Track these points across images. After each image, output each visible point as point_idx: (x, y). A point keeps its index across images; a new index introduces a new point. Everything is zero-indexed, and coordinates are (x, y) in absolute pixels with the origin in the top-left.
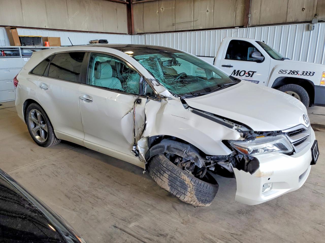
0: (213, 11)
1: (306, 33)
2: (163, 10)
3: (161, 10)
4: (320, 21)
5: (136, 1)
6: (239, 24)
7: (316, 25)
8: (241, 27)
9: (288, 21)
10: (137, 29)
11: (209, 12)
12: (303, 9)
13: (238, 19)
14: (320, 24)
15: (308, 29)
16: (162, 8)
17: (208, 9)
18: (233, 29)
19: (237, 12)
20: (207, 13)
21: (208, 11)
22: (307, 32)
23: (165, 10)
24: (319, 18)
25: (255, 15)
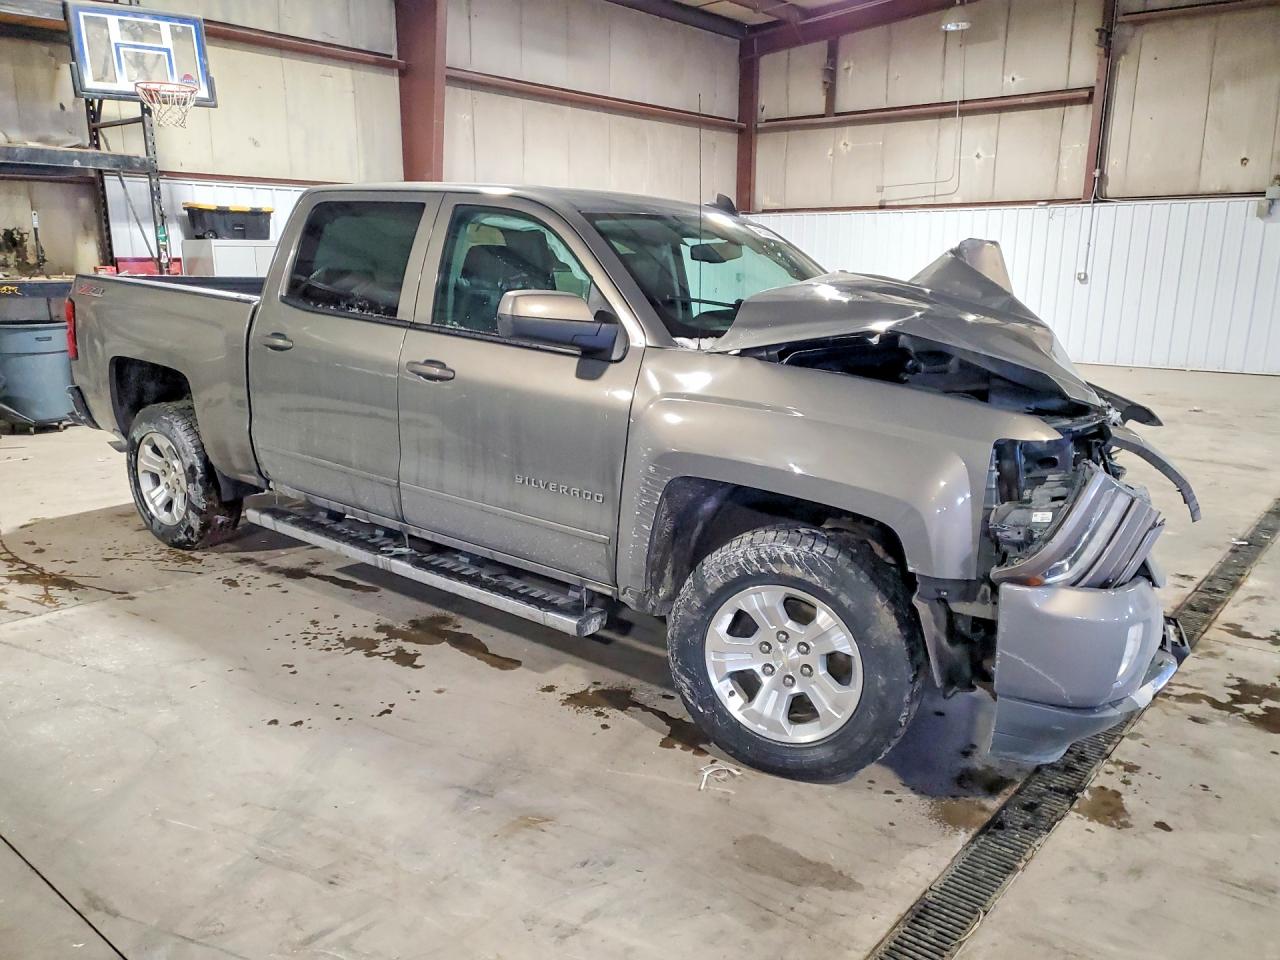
0: (994, 156)
2: (849, 148)
3: (842, 145)
5: (767, 121)
9: (1203, 189)
10: (763, 196)
11: (982, 159)
13: (1065, 179)
15: (1261, 212)
16: (845, 144)
17: (979, 150)
19: (1064, 161)
20: (977, 161)
21: (978, 156)
23: (853, 148)
25: (1113, 170)
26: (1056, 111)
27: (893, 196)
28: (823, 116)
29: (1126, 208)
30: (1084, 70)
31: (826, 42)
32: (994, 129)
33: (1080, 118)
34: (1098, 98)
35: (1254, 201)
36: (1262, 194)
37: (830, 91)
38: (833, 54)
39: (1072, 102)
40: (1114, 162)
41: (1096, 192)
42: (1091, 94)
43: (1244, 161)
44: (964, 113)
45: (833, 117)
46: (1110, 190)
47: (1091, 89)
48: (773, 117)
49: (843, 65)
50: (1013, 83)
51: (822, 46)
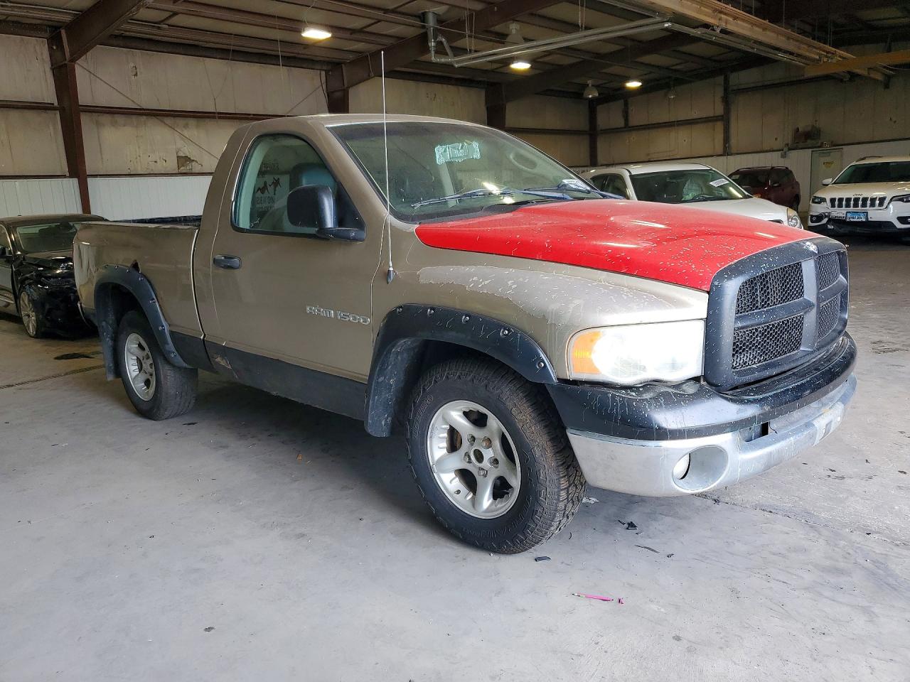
26: (711, 124)
27: (655, 157)
28: (625, 128)
29: (738, 157)
30: (719, 110)
31: (622, 101)
32: (689, 131)
33: (719, 126)
34: (725, 119)
35: (780, 153)
36: (783, 150)
37: (626, 120)
38: (626, 104)
39: (717, 120)
40: (733, 141)
41: (726, 152)
42: (723, 118)
43: (776, 139)
44: (678, 125)
45: (628, 128)
46: (734, 150)
47: (723, 116)
48: (603, 128)
49: (630, 108)
50: (695, 114)
51: (621, 103)
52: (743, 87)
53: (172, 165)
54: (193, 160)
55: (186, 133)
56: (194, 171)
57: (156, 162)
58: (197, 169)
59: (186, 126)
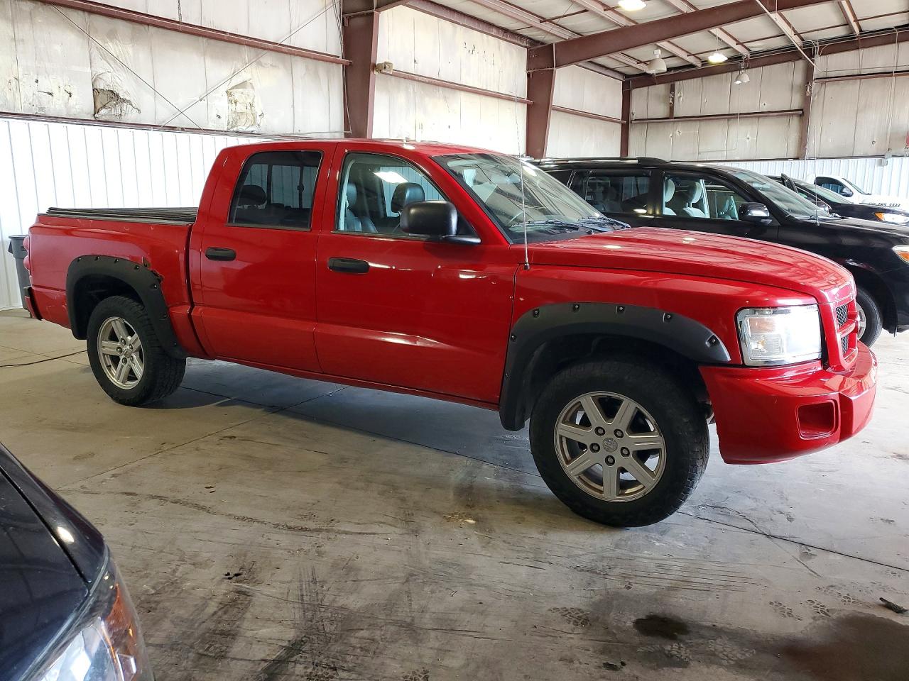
0: (756, 138)
1: (878, 169)
2: (681, 133)
4: (894, 156)
5: (636, 120)
6: (792, 153)
7: (890, 160)
8: (795, 159)
9: (855, 154)
11: (750, 140)
12: (873, 142)
13: (791, 149)
14: (895, 158)
15: (880, 164)
16: (679, 132)
17: (748, 136)
18: (785, 162)
19: (790, 141)
20: (747, 141)
21: (748, 138)
22: (879, 167)
23: (683, 134)
24: (893, 152)
25: (813, 146)
28: (668, 119)
29: (819, 162)
31: (669, 84)
32: (755, 127)
34: (805, 114)
35: (877, 159)
36: (881, 156)
38: (672, 90)
39: (793, 115)
40: (814, 142)
42: (803, 112)
44: (741, 119)
45: (671, 117)
47: (799, 110)
48: (639, 117)
49: (677, 95)
50: (764, 106)
51: (666, 85)
52: (833, 74)
53: (83, 103)
54: (124, 100)
55: (112, 47)
56: (125, 119)
57: (51, 94)
58: (131, 116)
59: (112, 35)
